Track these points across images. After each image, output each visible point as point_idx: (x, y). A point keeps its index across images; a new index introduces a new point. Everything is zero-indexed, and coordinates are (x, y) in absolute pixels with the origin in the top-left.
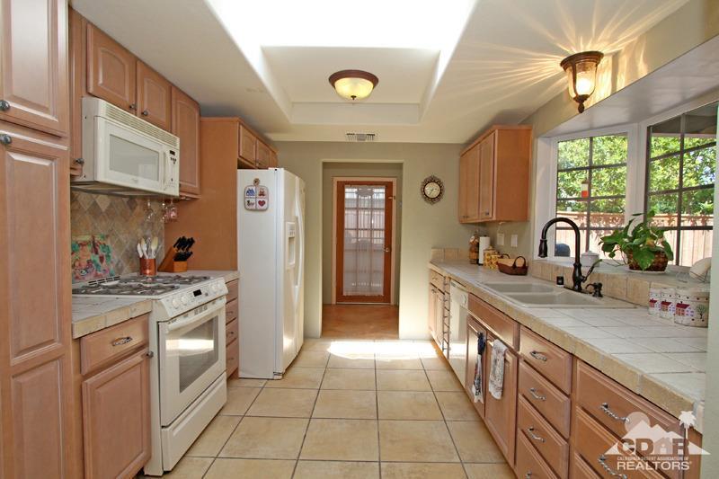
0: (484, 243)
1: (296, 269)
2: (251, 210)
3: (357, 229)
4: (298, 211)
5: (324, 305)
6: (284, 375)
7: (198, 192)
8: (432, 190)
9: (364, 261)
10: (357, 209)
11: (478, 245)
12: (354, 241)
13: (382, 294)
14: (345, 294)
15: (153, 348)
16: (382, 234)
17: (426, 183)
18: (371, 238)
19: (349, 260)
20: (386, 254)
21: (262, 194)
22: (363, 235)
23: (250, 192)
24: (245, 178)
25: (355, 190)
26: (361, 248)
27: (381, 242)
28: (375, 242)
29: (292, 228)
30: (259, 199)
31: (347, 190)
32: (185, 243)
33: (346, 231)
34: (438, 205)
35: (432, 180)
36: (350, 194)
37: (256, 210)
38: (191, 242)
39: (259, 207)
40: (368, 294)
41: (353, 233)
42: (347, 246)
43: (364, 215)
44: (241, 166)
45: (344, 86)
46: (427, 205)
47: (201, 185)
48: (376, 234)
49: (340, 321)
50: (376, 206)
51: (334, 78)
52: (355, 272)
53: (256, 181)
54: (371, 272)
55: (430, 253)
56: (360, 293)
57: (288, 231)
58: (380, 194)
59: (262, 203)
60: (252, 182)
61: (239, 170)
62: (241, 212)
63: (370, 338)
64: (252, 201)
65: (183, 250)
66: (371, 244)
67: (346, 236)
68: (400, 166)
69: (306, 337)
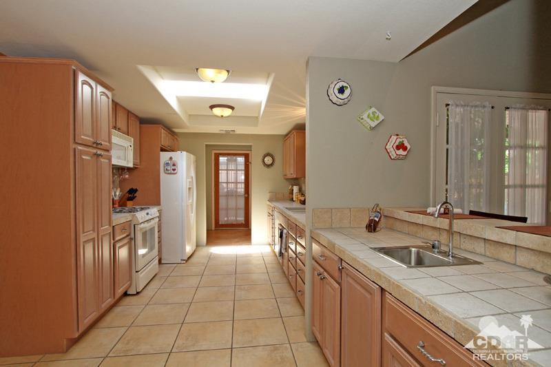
0: (296, 189)
1: (192, 205)
2: (169, 174)
3: (227, 183)
4: (193, 174)
5: (207, 230)
6: (187, 261)
7: (139, 164)
8: (268, 160)
9: (232, 203)
10: (227, 170)
11: (293, 190)
12: (226, 190)
13: (244, 222)
14: (220, 223)
15: (132, 236)
16: (243, 186)
17: (265, 156)
18: (236, 188)
19: (222, 202)
20: (245, 198)
21: (174, 165)
22: (232, 186)
23: (167, 164)
24: (165, 156)
25: (226, 158)
26: (229, 195)
27: (243, 190)
28: (239, 190)
29: (190, 182)
30: (172, 168)
31: (220, 158)
32: (133, 191)
33: (220, 184)
34: (272, 168)
35: (268, 155)
36: (222, 159)
37: (171, 174)
38: (136, 190)
39: (172, 172)
40: (234, 223)
41: (225, 185)
42: (221, 193)
43: (232, 174)
44: (162, 150)
45: (217, 111)
46: (265, 169)
47: (140, 160)
48: (239, 185)
49: (218, 238)
50: (239, 168)
51: (212, 107)
52: (227, 209)
53: (171, 158)
54: (237, 209)
55: (268, 196)
56: (230, 222)
57: (188, 184)
58: (241, 160)
59: (174, 170)
60: (168, 158)
61: (161, 153)
62: (162, 175)
63: (234, 245)
64: (169, 168)
65: (131, 195)
66: (236, 192)
67: (220, 186)
68: (251, 146)
69: (198, 246)
